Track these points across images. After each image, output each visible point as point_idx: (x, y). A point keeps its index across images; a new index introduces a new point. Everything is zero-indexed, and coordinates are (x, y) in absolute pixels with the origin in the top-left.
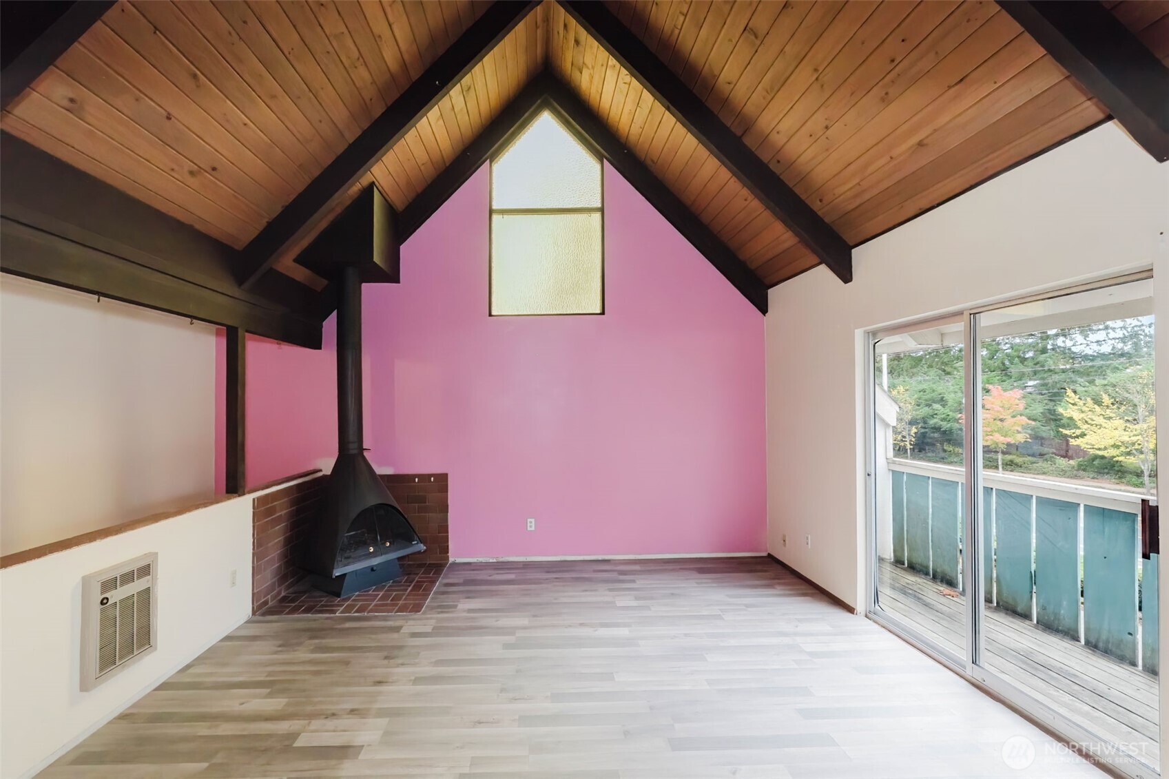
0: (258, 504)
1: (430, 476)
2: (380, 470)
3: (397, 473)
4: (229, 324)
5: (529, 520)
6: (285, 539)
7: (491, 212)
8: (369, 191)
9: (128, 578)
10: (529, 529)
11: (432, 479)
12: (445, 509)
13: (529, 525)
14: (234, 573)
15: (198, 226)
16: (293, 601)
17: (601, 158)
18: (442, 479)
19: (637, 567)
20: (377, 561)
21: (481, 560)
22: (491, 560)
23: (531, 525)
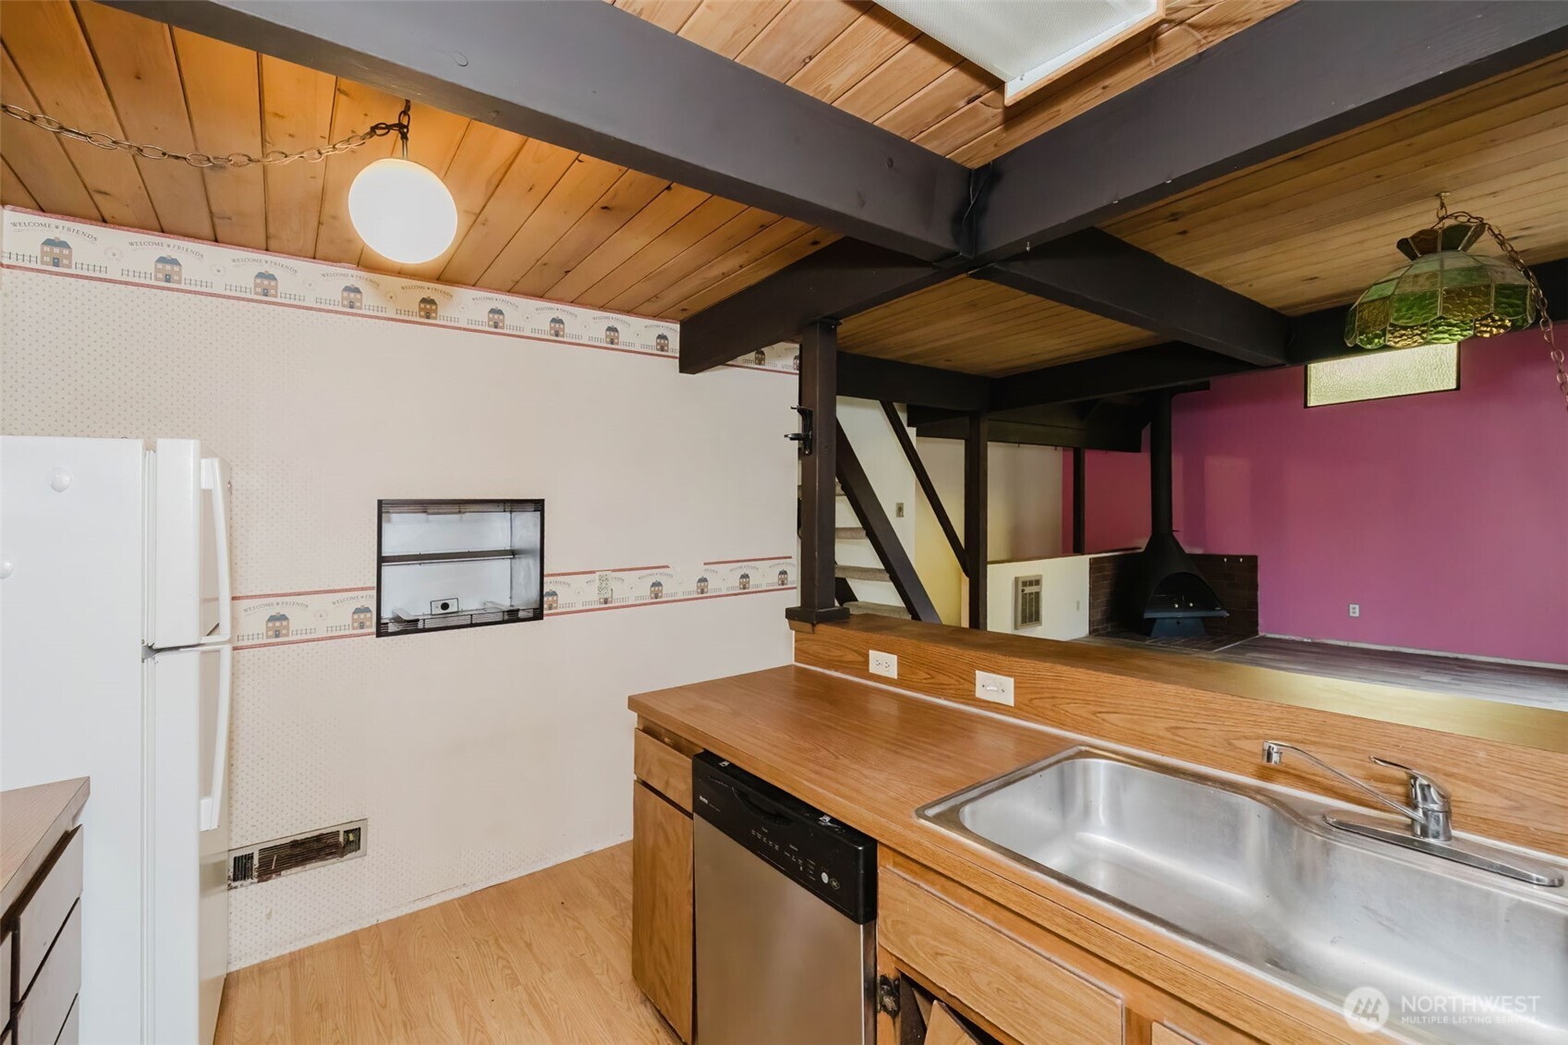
0: (1093, 563)
1: (1239, 557)
2: (1188, 549)
3: (1207, 553)
4: (1075, 446)
5: (1351, 606)
9: (1031, 583)
10: (1352, 614)
11: (1241, 560)
12: (1254, 587)
13: (1351, 610)
14: (1078, 603)
18: (1252, 561)
19: (1499, 668)
20: (1180, 615)
21: (1293, 638)
22: (1305, 640)
23: (1355, 611)
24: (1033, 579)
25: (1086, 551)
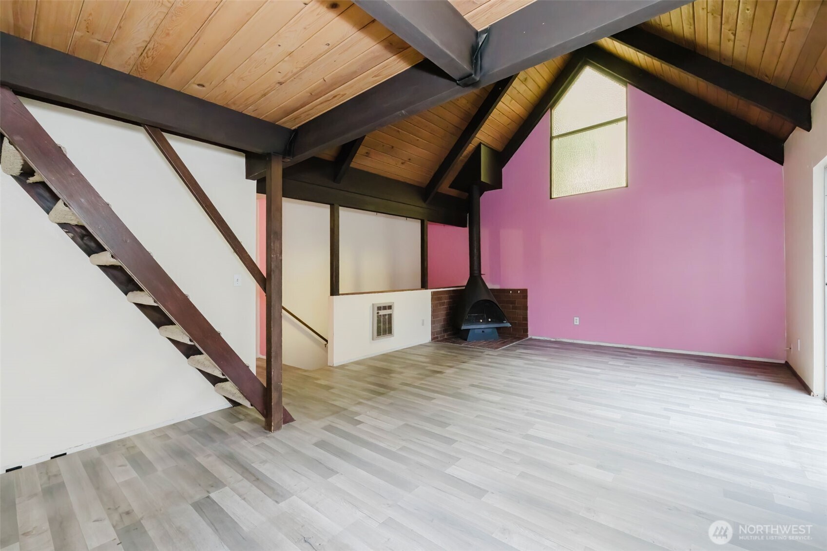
0: (433, 294)
1: (518, 290)
2: (490, 286)
3: (501, 288)
4: (421, 218)
5: (575, 318)
6: (446, 313)
7: (552, 138)
8: (478, 148)
9: (385, 308)
10: (575, 323)
11: (519, 292)
12: (526, 308)
13: (575, 321)
14: (423, 321)
15: (408, 181)
16: (449, 339)
17: (625, 84)
18: (524, 292)
19: (649, 354)
20: (483, 326)
21: (546, 338)
22: (552, 340)
23: (577, 321)
24: (387, 305)
25: (429, 287)
